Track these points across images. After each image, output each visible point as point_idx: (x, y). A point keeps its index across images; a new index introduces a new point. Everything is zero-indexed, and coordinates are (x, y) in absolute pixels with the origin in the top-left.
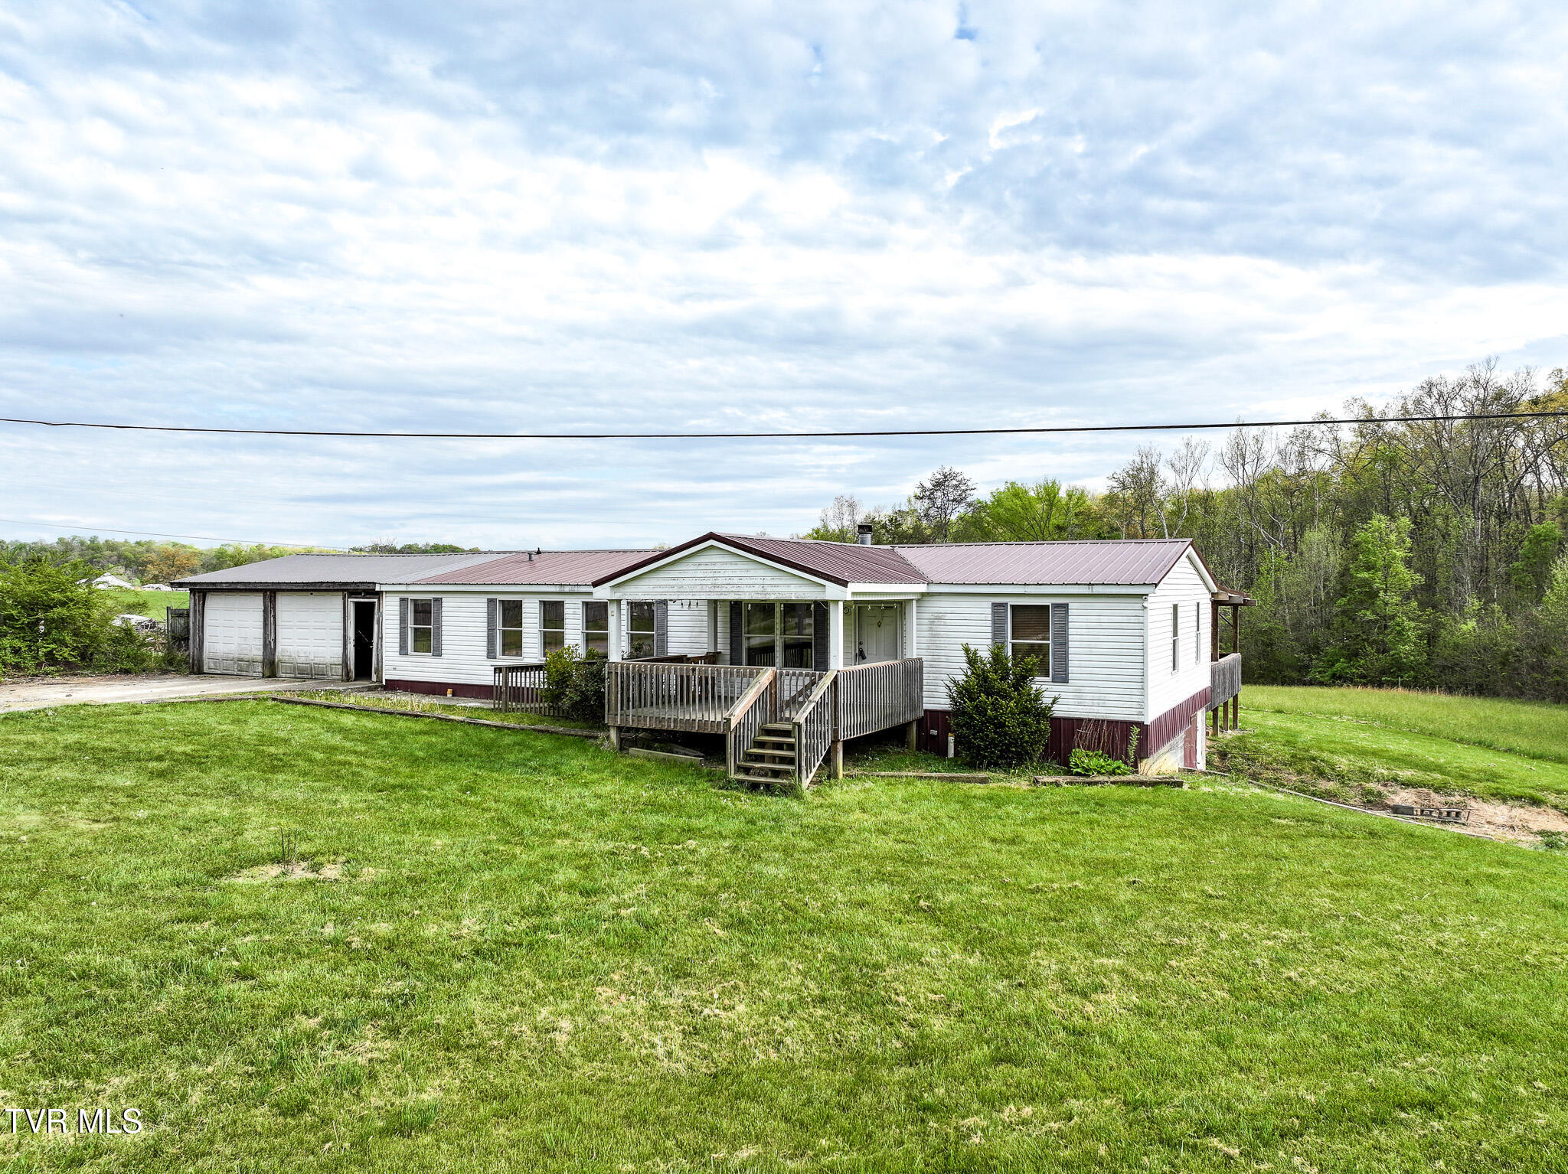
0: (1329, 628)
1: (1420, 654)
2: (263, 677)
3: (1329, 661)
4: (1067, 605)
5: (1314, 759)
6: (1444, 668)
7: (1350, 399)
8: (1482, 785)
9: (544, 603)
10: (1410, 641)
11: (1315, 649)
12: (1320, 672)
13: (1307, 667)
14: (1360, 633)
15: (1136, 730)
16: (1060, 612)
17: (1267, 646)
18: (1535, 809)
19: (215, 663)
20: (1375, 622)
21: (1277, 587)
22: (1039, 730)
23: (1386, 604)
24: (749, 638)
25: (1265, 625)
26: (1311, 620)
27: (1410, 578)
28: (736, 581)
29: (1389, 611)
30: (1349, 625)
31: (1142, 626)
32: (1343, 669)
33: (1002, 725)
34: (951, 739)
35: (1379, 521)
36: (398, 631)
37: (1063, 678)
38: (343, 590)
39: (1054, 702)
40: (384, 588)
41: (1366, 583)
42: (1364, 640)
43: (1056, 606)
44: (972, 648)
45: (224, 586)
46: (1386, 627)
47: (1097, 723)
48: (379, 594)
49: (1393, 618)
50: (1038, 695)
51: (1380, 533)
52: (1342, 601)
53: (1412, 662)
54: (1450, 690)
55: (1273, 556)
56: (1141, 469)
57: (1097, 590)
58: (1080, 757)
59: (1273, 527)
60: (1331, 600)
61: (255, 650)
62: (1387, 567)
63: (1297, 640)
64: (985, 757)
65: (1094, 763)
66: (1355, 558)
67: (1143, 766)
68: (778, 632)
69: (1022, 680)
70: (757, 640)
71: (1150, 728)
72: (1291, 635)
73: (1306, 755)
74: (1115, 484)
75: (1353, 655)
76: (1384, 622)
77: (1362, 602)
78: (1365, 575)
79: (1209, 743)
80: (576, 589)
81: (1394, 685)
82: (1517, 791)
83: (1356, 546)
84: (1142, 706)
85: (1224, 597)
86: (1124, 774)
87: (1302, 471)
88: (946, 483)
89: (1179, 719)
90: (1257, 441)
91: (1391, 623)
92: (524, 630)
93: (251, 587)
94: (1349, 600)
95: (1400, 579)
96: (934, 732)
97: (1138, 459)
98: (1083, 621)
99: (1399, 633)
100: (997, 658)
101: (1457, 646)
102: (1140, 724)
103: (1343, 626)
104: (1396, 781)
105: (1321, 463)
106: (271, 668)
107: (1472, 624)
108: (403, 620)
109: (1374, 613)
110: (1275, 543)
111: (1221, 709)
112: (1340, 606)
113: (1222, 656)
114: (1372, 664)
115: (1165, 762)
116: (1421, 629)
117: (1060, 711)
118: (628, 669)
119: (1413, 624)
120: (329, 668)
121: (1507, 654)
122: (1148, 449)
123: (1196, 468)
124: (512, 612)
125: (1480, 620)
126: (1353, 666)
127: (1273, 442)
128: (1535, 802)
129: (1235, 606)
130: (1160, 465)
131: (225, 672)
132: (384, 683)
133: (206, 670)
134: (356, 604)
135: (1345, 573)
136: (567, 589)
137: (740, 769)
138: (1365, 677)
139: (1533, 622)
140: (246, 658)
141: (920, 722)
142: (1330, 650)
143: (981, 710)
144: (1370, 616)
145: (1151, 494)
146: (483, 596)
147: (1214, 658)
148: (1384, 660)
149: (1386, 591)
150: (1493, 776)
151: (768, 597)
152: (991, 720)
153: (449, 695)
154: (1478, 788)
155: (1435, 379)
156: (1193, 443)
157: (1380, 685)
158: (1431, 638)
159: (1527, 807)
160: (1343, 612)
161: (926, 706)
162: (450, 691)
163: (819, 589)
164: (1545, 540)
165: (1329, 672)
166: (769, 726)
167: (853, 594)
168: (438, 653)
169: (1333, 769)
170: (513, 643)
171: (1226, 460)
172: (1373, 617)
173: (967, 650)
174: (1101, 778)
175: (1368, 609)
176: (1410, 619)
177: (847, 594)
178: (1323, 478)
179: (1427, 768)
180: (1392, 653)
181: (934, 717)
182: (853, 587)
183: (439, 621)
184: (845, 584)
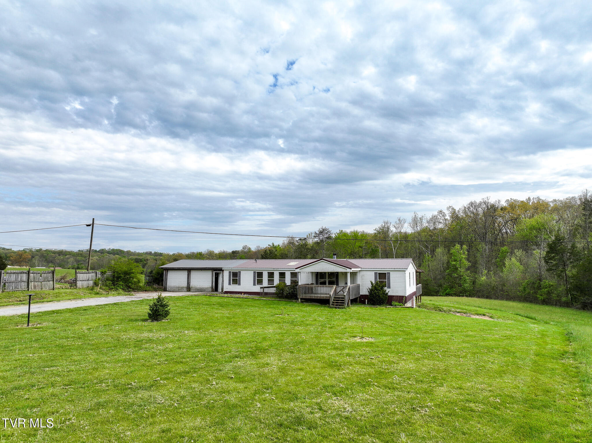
0: (444, 279)
1: (471, 287)
2: (187, 291)
3: (445, 289)
4: (390, 273)
5: (439, 308)
6: (478, 291)
7: (449, 207)
8: (474, 312)
9: (280, 273)
10: (468, 283)
11: (441, 286)
12: (442, 293)
13: (438, 291)
14: (453, 281)
15: (405, 297)
16: (388, 274)
17: (426, 285)
18: (484, 316)
19: (171, 288)
20: (458, 277)
21: (429, 266)
22: (386, 297)
23: (461, 272)
24: (320, 280)
25: (425, 279)
26: (439, 277)
27: (467, 263)
28: (327, 268)
29: (461, 274)
30: (450, 278)
31: (405, 277)
32: (449, 292)
33: (380, 296)
34: (366, 301)
35: (458, 246)
36: (228, 279)
37: (389, 287)
38: (212, 270)
39: (388, 292)
40: (225, 269)
41: (454, 265)
42: (455, 283)
43: (387, 273)
44: (372, 281)
45: (176, 268)
46: (461, 279)
47: (397, 296)
48: (223, 271)
49: (462, 276)
50: (385, 291)
51: (458, 250)
52: (448, 271)
53: (468, 289)
54: (479, 297)
55: (427, 256)
56: (384, 227)
57: (396, 270)
58: (394, 303)
59: (427, 247)
60: (445, 271)
61: (185, 284)
62: (460, 260)
63: (435, 283)
64: (376, 303)
65: (397, 304)
66: (451, 258)
67: (406, 305)
68: (327, 278)
69: (382, 288)
70: (322, 280)
71: (407, 297)
72: (433, 281)
73: (437, 307)
74: (376, 232)
75: (452, 287)
76: (460, 277)
77: (454, 271)
78: (454, 263)
79: (416, 305)
80: (278, 269)
81: (463, 296)
82: (481, 313)
83: (451, 254)
84: (405, 292)
85: (418, 271)
86: (402, 306)
87: (435, 229)
88: (324, 232)
89: (411, 296)
90: (421, 219)
91: (462, 278)
92: (263, 279)
93: (185, 269)
94: (450, 271)
95: (464, 264)
96: (363, 299)
97: (384, 224)
98: (393, 276)
99: (464, 281)
100: (377, 284)
101: (481, 284)
102: (405, 296)
103: (448, 278)
104: (456, 312)
105: (440, 226)
106: (189, 289)
107: (484, 278)
108: (230, 277)
109: (457, 274)
110: (427, 252)
111: (418, 297)
112: (447, 272)
113: (418, 285)
114: (457, 290)
115: (409, 304)
116: (471, 279)
117: (389, 294)
118: (303, 286)
119: (468, 278)
120: (206, 289)
121: (494, 286)
122: (386, 221)
123: (402, 227)
124: (260, 275)
125: (487, 276)
126: (452, 291)
127: (426, 219)
128: (484, 315)
129: (420, 273)
130: (391, 226)
131: (174, 290)
132: (224, 292)
133: (167, 290)
134: (215, 273)
135: (448, 262)
136: (275, 269)
137: (332, 305)
138: (456, 294)
139: (500, 277)
140: (181, 286)
141: (360, 297)
142: (445, 286)
143: (375, 293)
144: (456, 275)
145: (388, 236)
146: (252, 271)
147: (416, 285)
148: (461, 289)
149: (460, 268)
150: (477, 311)
151: (334, 271)
152: (377, 295)
153: (243, 294)
154: (473, 313)
155: (473, 201)
156: (401, 219)
157: (459, 296)
158: (474, 283)
159: (482, 316)
160: (448, 274)
161: (361, 294)
162: (243, 293)
163: (346, 270)
164: (505, 252)
165: (445, 293)
166: (335, 297)
167: (352, 271)
168: (239, 284)
169: (443, 310)
170: (260, 282)
171: (411, 225)
172: (457, 276)
173: (371, 282)
174: (398, 307)
175: (455, 273)
176: (467, 276)
177: (351, 271)
178: (442, 230)
179: (463, 309)
180: (463, 286)
181: (362, 296)
182: (353, 269)
183: (240, 276)
184: (351, 269)
